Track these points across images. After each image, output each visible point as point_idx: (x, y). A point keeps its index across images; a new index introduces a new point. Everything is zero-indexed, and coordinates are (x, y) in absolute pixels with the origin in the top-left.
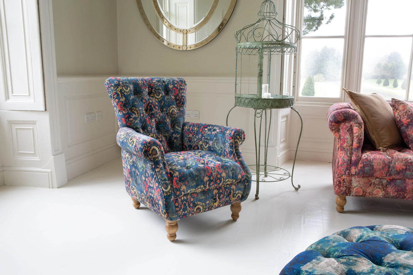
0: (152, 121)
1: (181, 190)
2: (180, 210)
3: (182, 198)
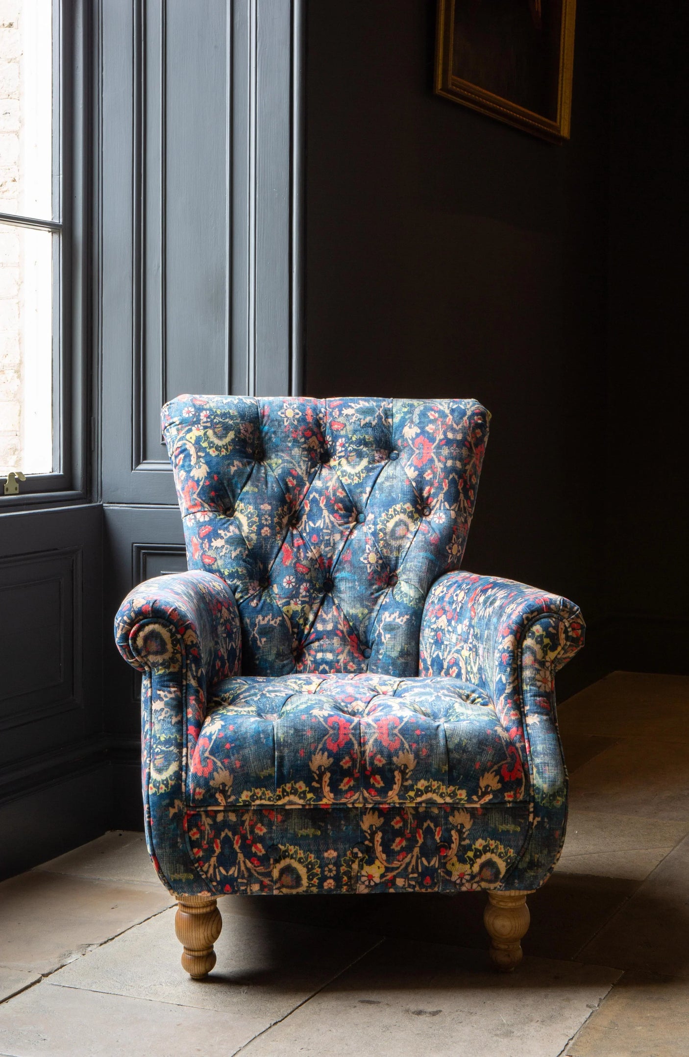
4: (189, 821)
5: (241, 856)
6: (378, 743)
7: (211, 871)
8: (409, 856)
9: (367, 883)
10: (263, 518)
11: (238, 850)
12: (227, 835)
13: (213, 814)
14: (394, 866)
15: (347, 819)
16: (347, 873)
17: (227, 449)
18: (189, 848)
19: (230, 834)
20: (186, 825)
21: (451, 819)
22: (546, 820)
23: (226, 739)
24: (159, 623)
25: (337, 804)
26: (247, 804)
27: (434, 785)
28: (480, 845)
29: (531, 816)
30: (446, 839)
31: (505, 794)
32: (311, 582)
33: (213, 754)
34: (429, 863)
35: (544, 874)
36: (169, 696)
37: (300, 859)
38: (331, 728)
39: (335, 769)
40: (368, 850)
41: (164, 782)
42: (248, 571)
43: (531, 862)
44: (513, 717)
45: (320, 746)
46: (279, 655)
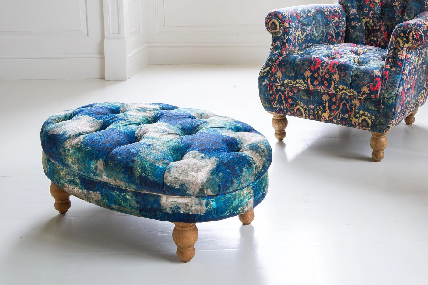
1: (276, 75)
2: (274, 101)
3: (279, 88)
4: (270, 87)
5: (284, 102)
6: (328, 70)
7: (276, 106)
8: (337, 112)
9: (324, 119)
11: (283, 100)
13: (276, 86)
14: (332, 114)
15: (318, 95)
16: (317, 114)
18: (270, 96)
19: (281, 94)
20: (269, 89)
21: (352, 101)
22: (385, 108)
23: (283, 61)
24: (276, 19)
25: (315, 89)
26: (287, 85)
27: (346, 88)
28: (362, 113)
29: (381, 105)
30: (351, 108)
31: (371, 95)
32: (374, 11)
33: (278, 66)
34: (344, 116)
35: (385, 128)
36: (275, 44)
37: (302, 106)
38: (314, 62)
39: (312, 77)
40: (324, 107)
41: (263, 73)
42: (351, 5)
43: (379, 122)
44: (386, 67)
45: (309, 68)
46: (357, 36)
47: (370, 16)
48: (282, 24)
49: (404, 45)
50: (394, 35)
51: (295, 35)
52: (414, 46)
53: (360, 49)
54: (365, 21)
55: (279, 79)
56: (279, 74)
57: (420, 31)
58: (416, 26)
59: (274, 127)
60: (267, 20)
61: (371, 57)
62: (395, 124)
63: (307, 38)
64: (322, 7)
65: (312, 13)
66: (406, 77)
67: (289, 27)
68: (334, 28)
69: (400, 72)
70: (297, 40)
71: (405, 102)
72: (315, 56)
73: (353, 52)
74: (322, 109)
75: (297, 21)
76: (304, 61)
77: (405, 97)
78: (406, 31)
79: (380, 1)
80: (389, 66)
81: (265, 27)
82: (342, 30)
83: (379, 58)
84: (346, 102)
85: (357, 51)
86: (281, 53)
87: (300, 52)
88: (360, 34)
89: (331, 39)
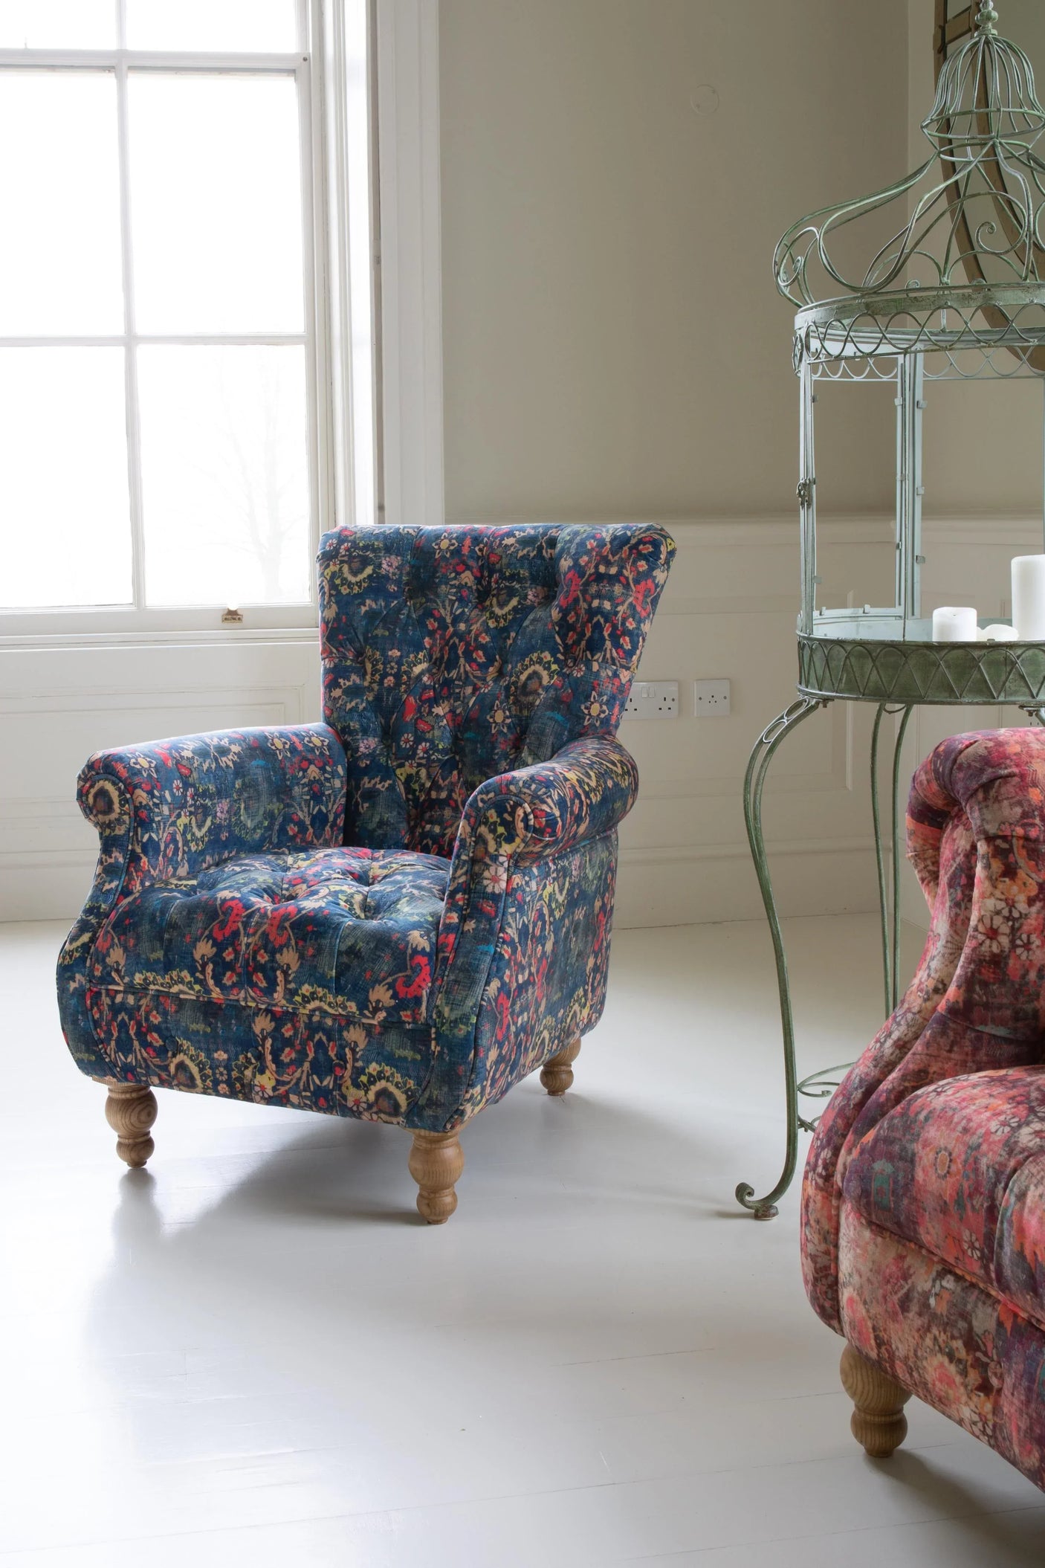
0: (430, 713)
1: (108, 960)
2: (106, 1042)
3: (119, 998)
4: (91, 999)
5: (136, 1043)
6: (265, 936)
7: (113, 1056)
8: (299, 1070)
9: (260, 1093)
10: (388, 666)
11: (134, 1037)
12: (123, 1019)
13: (112, 993)
14: (284, 1079)
15: (238, 1018)
16: (239, 1079)
17: (360, 587)
18: (92, 1027)
19: (126, 1018)
20: (88, 1002)
21: (345, 1034)
22: (446, 1051)
23: (129, 913)
24: (109, 780)
25: (230, 1000)
26: (145, 987)
27: (320, 991)
28: (374, 1070)
29: (433, 1043)
30: (342, 1057)
31: (401, 1013)
32: (432, 742)
33: (113, 928)
34: (321, 1083)
35: (448, 1116)
36: (110, 861)
37: (192, 1056)
38: (223, 913)
39: (218, 960)
40: (260, 1057)
41: (70, 953)
42: (362, 725)
43: (429, 1099)
44: (448, 921)
45: (207, 933)
46: (381, 824)
47: (420, 758)
48: (128, 796)
49: (501, 847)
50: (468, 817)
51: (171, 828)
52: (531, 848)
53: (375, 864)
54: (405, 775)
55: (118, 971)
56: (117, 956)
57: (546, 803)
58: (533, 786)
59: (115, 1127)
60: (82, 783)
61: (404, 890)
62: (484, 1100)
63: (218, 835)
64: (266, 737)
65: (230, 757)
66: (510, 950)
67: (151, 803)
68: (306, 800)
69: (490, 935)
70: (180, 845)
71: (513, 1029)
72: (226, 894)
73: (352, 874)
74: (253, 1061)
75: (177, 783)
76: (191, 911)
77: (512, 1013)
78: (504, 805)
79: (450, 711)
80: (455, 918)
81: (77, 804)
82: (333, 805)
83: (432, 892)
84: (324, 1039)
85: (366, 873)
86: (127, 886)
87: (184, 882)
88: (391, 816)
89: (300, 836)
